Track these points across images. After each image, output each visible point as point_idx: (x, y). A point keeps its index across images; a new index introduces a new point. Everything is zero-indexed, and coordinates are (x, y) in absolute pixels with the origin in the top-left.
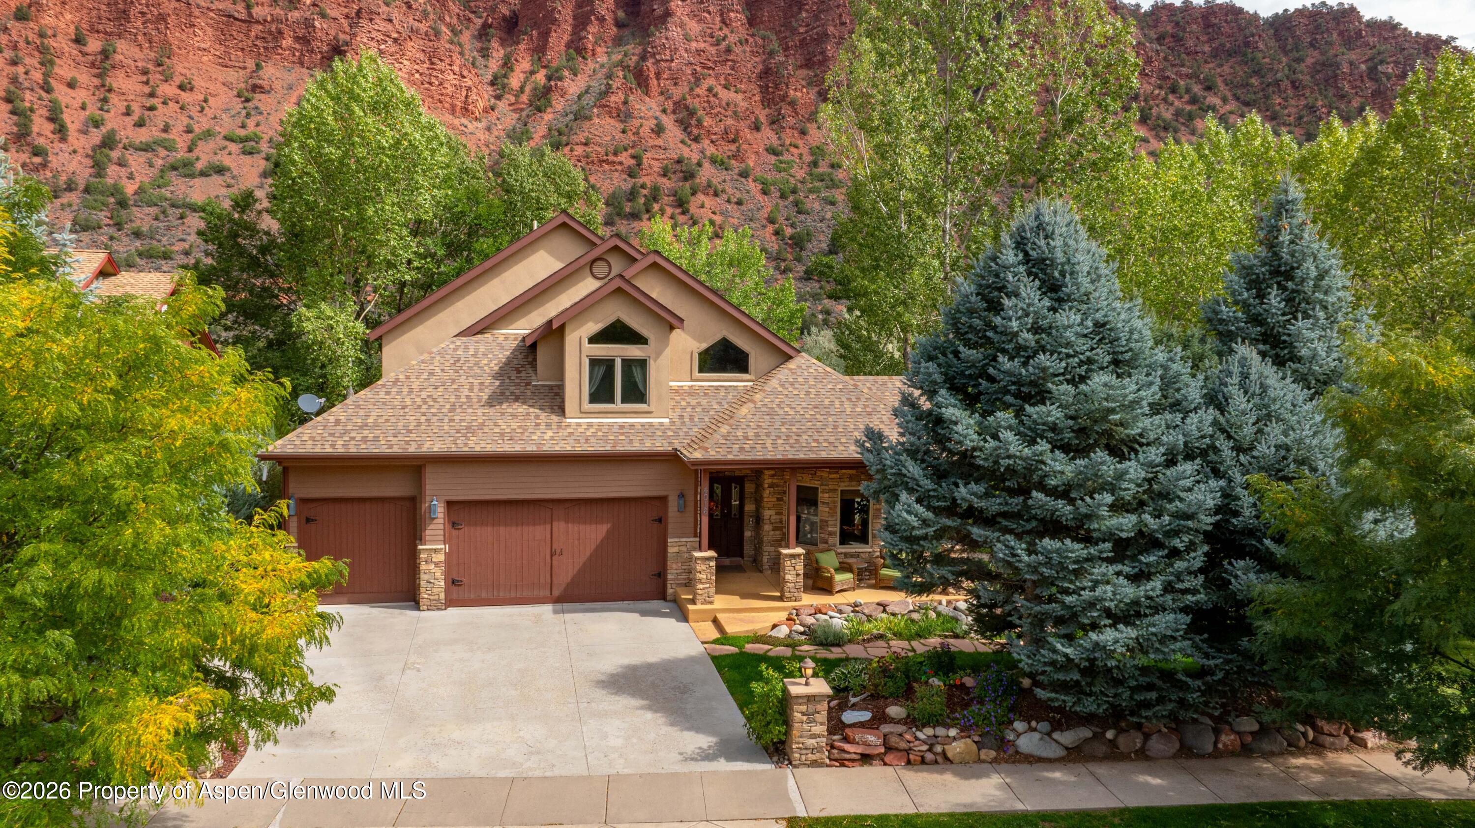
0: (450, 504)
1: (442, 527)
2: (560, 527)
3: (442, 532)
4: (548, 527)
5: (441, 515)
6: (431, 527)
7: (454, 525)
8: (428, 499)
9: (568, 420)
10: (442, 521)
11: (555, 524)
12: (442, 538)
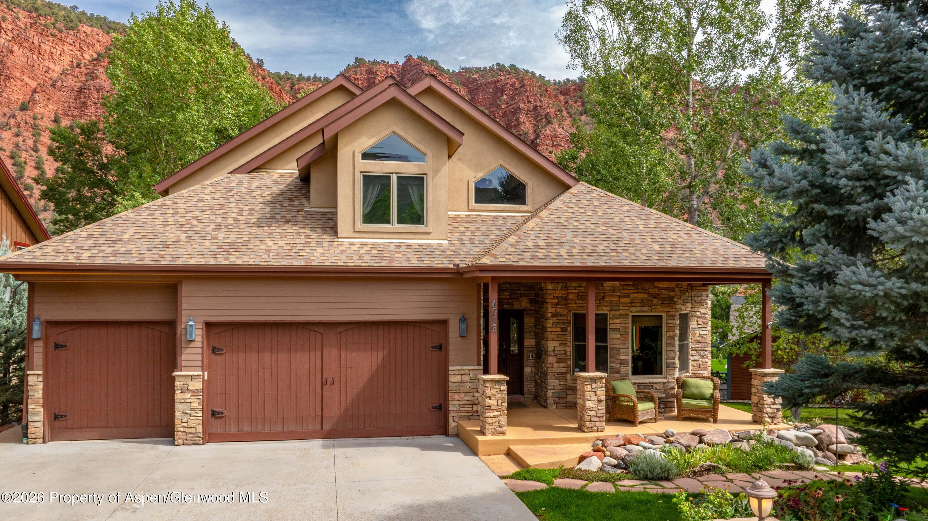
0: (209, 325)
1: (200, 351)
2: (331, 353)
3: (199, 357)
4: (319, 354)
5: (199, 338)
6: (188, 351)
7: (214, 350)
8: (184, 319)
9: (340, 240)
10: (199, 344)
11: (326, 350)
12: (199, 364)
